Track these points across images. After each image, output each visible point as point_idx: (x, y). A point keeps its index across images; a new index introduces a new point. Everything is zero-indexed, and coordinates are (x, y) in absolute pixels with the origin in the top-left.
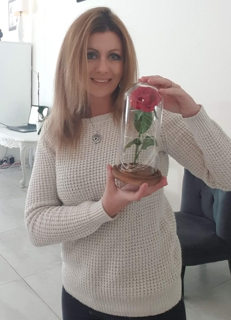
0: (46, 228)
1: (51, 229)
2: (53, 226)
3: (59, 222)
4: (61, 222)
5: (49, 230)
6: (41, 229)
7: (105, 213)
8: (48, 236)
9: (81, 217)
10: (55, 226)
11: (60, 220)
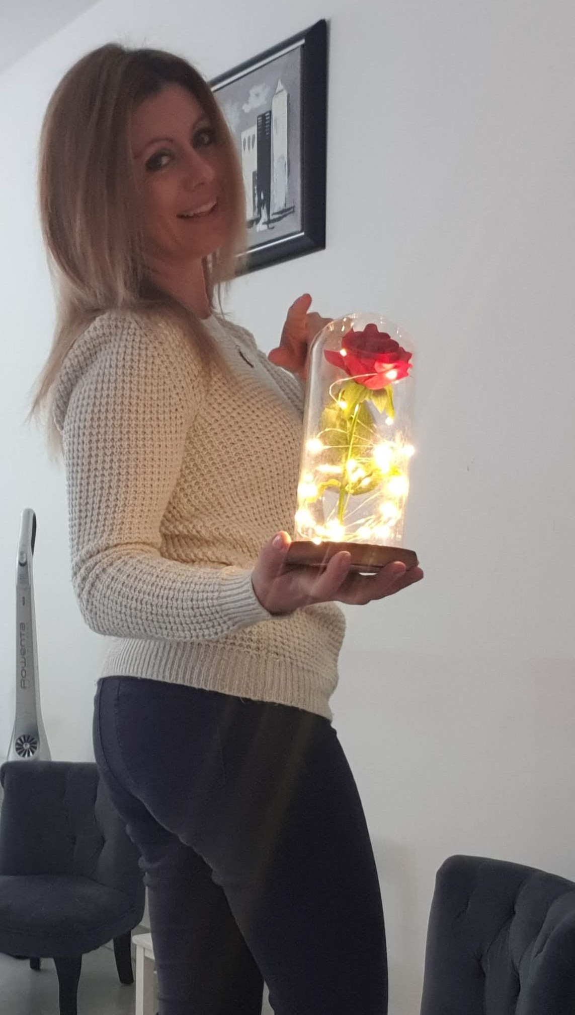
0: (122, 592)
1: (133, 598)
2: (137, 593)
3: (154, 588)
4: (158, 590)
5: (127, 599)
6: (109, 591)
7: (253, 595)
8: (120, 612)
9: (203, 592)
10: (141, 594)
11: (158, 585)
